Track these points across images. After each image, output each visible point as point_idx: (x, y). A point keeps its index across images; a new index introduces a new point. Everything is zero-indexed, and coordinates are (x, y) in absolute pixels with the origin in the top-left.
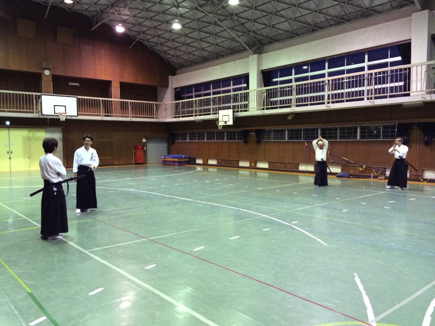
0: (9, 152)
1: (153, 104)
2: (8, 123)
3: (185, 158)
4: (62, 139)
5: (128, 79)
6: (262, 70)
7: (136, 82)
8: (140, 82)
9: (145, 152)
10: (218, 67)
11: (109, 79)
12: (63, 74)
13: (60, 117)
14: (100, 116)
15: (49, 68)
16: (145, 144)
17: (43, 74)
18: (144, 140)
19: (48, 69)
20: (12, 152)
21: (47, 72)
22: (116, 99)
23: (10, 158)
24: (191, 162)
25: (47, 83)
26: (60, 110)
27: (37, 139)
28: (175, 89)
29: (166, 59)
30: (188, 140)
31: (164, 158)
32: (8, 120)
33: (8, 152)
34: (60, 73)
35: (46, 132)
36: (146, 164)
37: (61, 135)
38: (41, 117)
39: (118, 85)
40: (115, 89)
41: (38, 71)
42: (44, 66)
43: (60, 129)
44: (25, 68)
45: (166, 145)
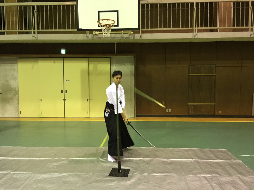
0: (64, 92)
2: (63, 51)
4: (134, 73)
20: (66, 91)
23: (64, 100)
32: (63, 48)
33: (62, 91)
35: (111, 63)
37: (133, 67)
43: (132, 58)
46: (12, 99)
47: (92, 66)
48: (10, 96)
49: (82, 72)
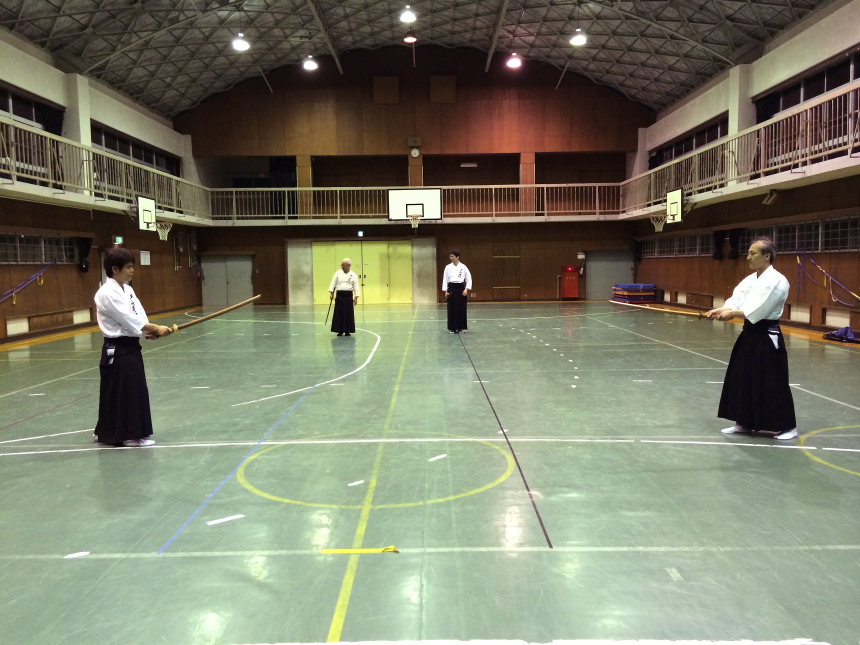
1: (595, 187)
2: (361, 234)
3: (644, 291)
4: (435, 256)
5: (553, 145)
6: (753, 98)
7: (567, 150)
8: (575, 148)
9: (583, 278)
10: (697, 100)
11: (515, 151)
12: (439, 152)
13: (412, 222)
14: (491, 215)
15: (417, 145)
16: (583, 263)
17: (410, 158)
18: (581, 256)
19: (417, 148)
20: (364, 276)
21: (415, 153)
22: (527, 183)
23: (363, 285)
24: (656, 298)
25: (416, 170)
26: (415, 211)
27: (400, 257)
28: (650, 152)
29: (632, 97)
30: (656, 255)
31: (615, 290)
32: (362, 230)
34: (435, 151)
35: (412, 246)
36: (584, 299)
37: (435, 250)
38: (388, 222)
39: (532, 158)
40: (527, 168)
41: (402, 153)
42: (411, 144)
43: (433, 240)
44: (385, 151)
45: (630, 264)
46: (304, 285)
47: (391, 249)
48: (302, 282)
49: (381, 256)
